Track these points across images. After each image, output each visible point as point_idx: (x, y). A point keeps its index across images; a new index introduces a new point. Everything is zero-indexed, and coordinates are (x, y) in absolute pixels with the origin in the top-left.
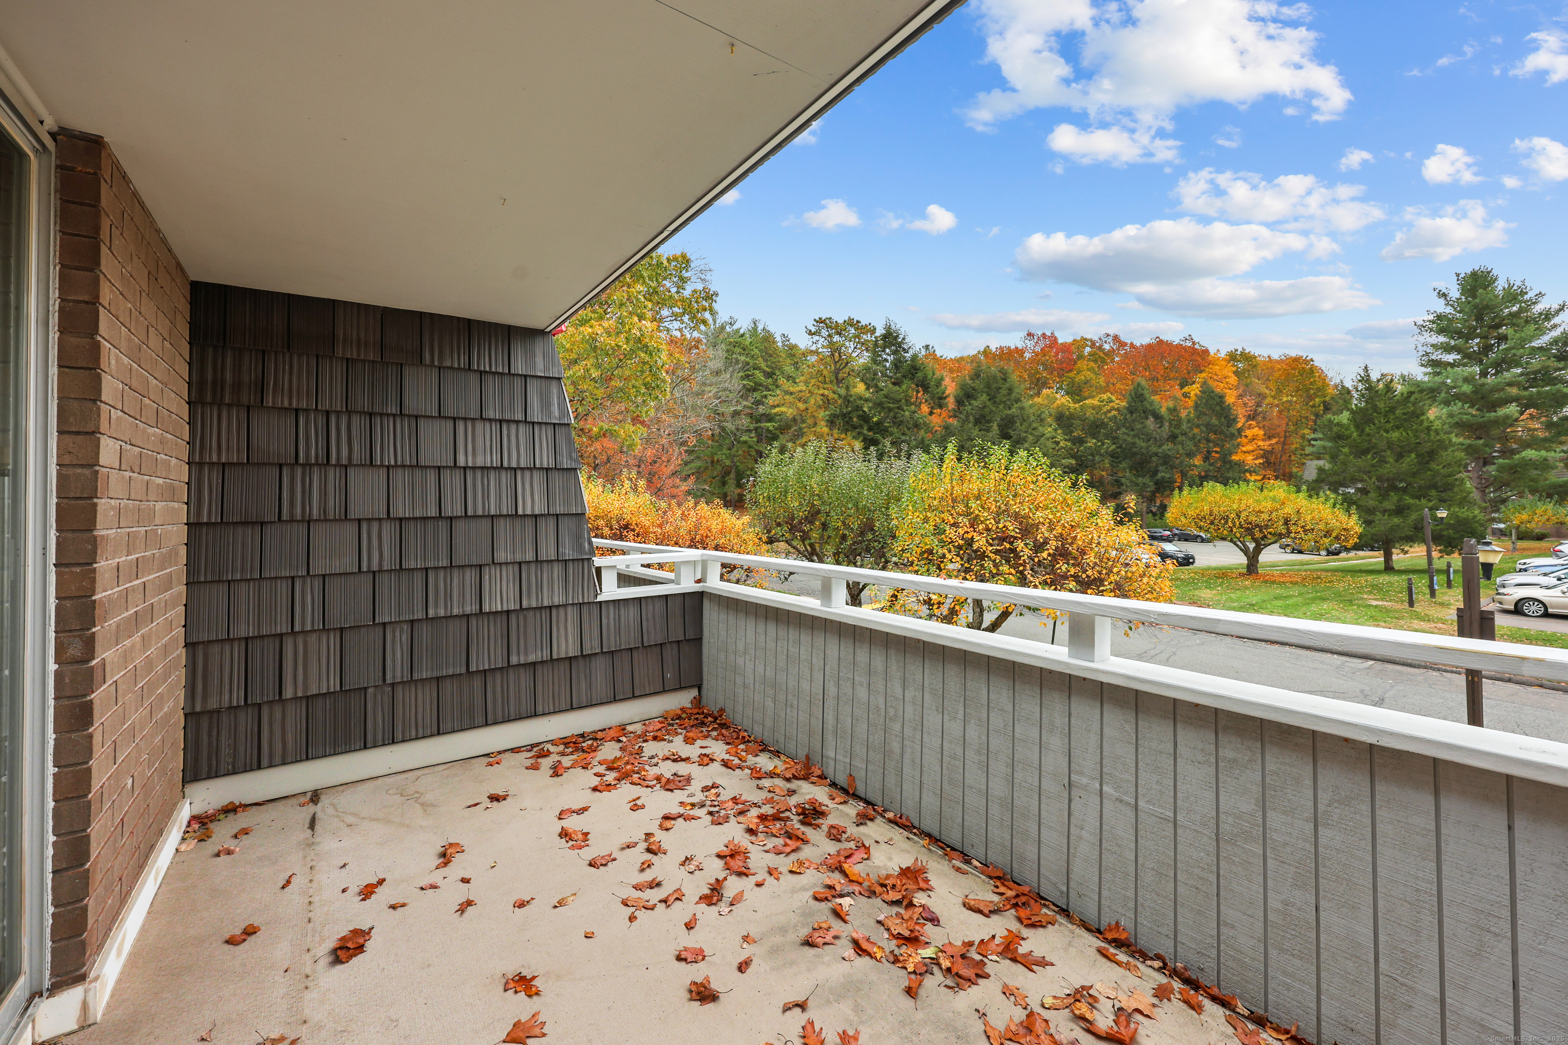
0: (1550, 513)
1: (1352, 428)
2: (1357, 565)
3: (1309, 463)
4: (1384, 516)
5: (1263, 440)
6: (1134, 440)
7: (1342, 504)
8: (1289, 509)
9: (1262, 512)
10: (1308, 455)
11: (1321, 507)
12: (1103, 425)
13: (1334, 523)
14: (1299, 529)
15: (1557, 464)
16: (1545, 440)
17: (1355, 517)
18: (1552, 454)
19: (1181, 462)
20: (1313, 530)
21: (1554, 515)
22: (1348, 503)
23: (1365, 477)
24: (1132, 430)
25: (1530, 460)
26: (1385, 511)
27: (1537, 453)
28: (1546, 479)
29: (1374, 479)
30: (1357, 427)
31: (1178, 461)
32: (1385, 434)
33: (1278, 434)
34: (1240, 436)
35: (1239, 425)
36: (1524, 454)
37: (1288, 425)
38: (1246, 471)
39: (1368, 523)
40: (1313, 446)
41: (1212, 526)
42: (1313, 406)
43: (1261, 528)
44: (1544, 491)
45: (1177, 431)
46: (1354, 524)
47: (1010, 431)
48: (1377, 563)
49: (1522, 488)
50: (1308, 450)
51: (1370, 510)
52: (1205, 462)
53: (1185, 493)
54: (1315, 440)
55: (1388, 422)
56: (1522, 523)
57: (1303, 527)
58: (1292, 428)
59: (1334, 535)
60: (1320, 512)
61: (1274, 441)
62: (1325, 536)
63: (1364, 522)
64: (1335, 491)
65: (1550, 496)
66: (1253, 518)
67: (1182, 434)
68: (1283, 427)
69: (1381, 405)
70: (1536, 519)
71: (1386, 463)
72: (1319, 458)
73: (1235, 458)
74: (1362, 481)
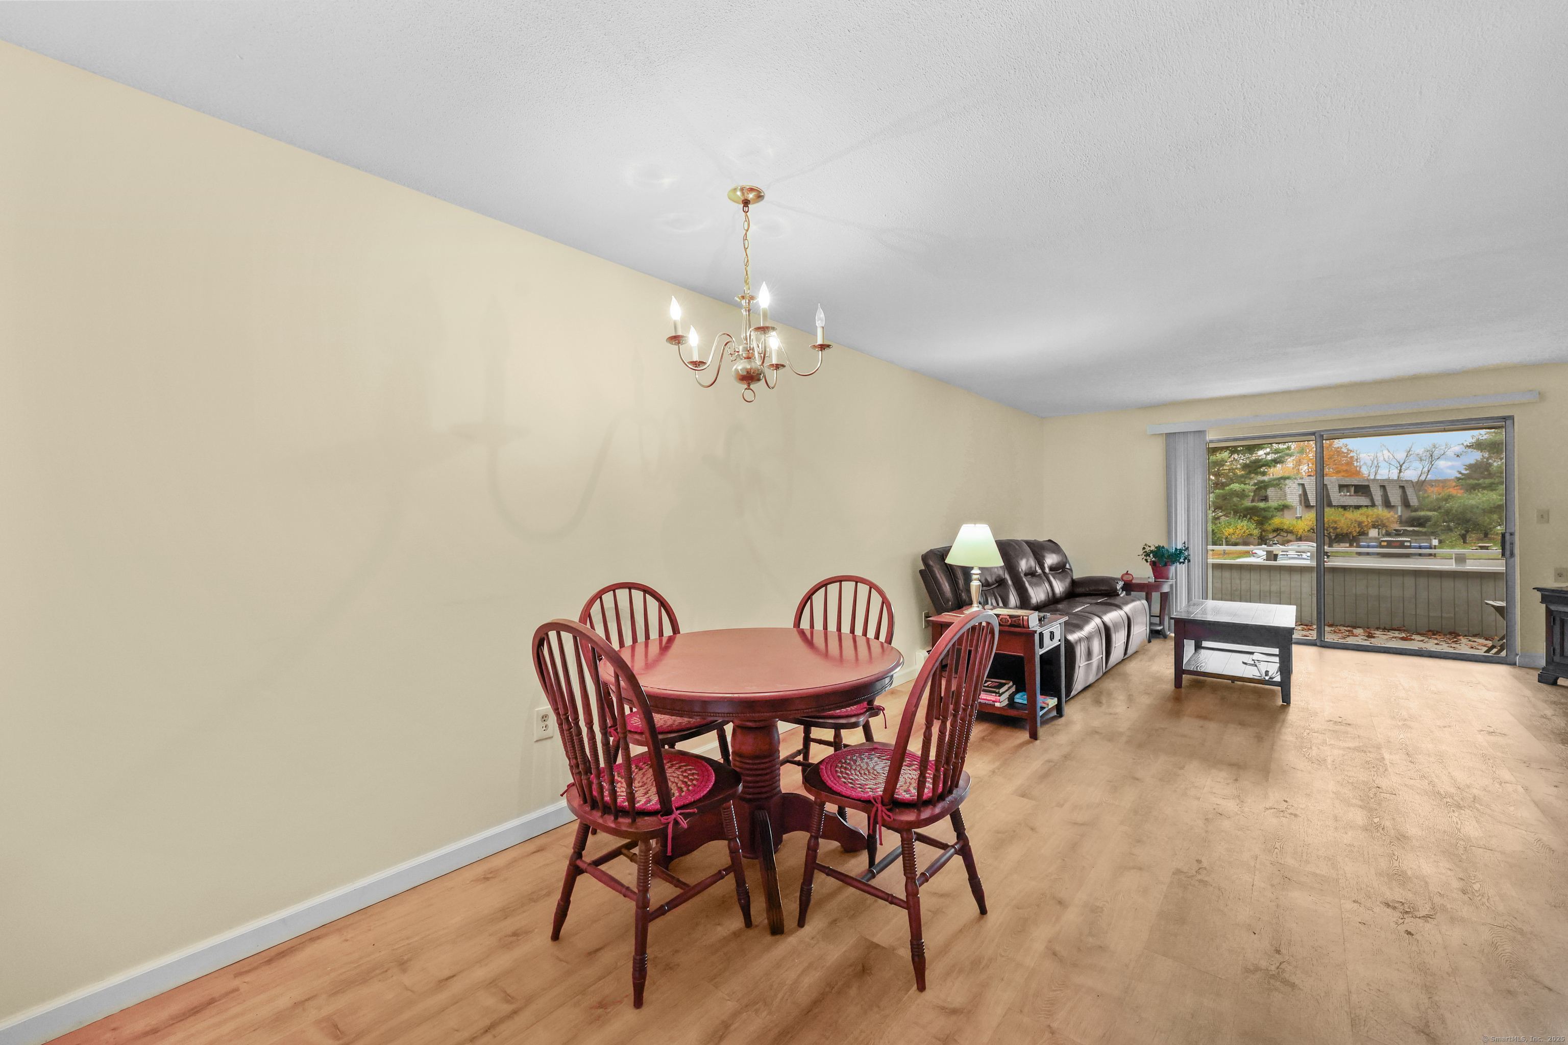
0: (1245, 528)
15: (1250, 494)
16: (1242, 476)
18: (1247, 486)
21: (1247, 529)
25: (1235, 490)
27: (1239, 485)
28: (1242, 504)
36: (1232, 486)
44: (1241, 512)
49: (1229, 511)
56: (1229, 535)
65: (1245, 516)
70: (1238, 532)
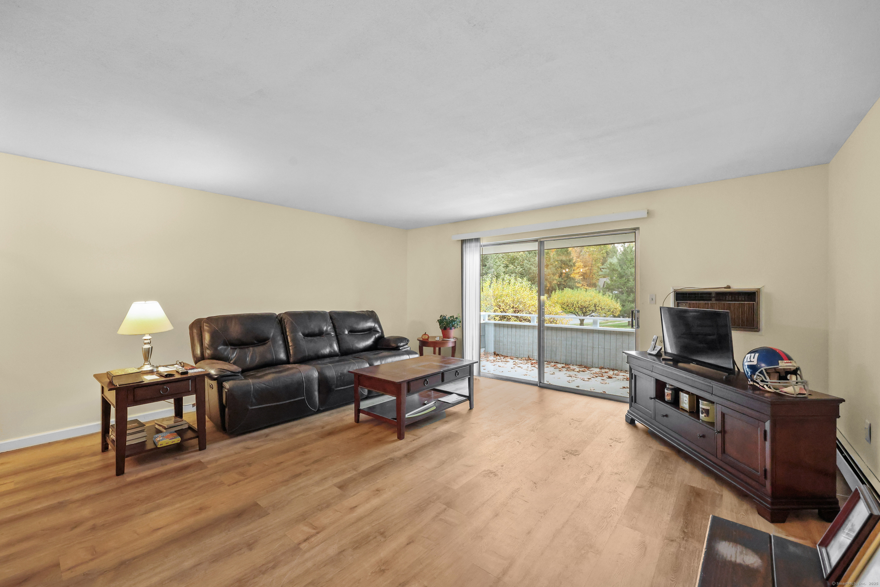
1: (619, 267)
2: (618, 324)
3: (600, 279)
4: (628, 303)
5: (583, 268)
6: (531, 266)
7: (614, 298)
8: (596, 300)
9: (587, 301)
10: (599, 275)
11: (607, 299)
12: (517, 259)
13: (612, 306)
14: (600, 309)
17: (619, 303)
19: (550, 278)
20: (604, 309)
22: (617, 297)
23: (623, 287)
24: (530, 262)
26: (629, 301)
29: (626, 288)
30: (620, 266)
31: (549, 277)
32: (630, 269)
33: (588, 265)
34: (574, 266)
35: (574, 261)
37: (592, 261)
38: (576, 282)
39: (623, 306)
40: (602, 271)
41: (568, 307)
42: (603, 253)
43: (586, 308)
45: (548, 263)
46: (618, 306)
47: (486, 263)
48: (625, 323)
50: (601, 273)
51: (624, 301)
52: (560, 278)
53: (557, 292)
54: (603, 269)
55: (631, 264)
57: (601, 308)
58: (594, 263)
59: (611, 311)
60: (607, 302)
61: (587, 268)
62: (609, 311)
63: (622, 306)
64: (612, 292)
66: (583, 304)
67: (551, 264)
68: (590, 262)
69: (629, 257)
71: (630, 281)
72: (604, 277)
73: (572, 276)
74: (621, 288)
